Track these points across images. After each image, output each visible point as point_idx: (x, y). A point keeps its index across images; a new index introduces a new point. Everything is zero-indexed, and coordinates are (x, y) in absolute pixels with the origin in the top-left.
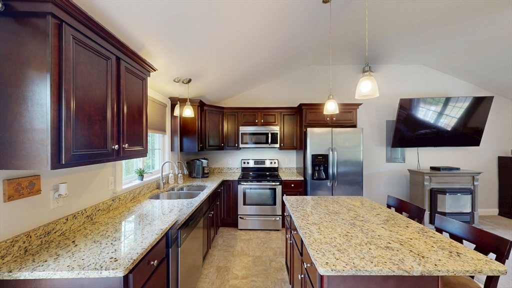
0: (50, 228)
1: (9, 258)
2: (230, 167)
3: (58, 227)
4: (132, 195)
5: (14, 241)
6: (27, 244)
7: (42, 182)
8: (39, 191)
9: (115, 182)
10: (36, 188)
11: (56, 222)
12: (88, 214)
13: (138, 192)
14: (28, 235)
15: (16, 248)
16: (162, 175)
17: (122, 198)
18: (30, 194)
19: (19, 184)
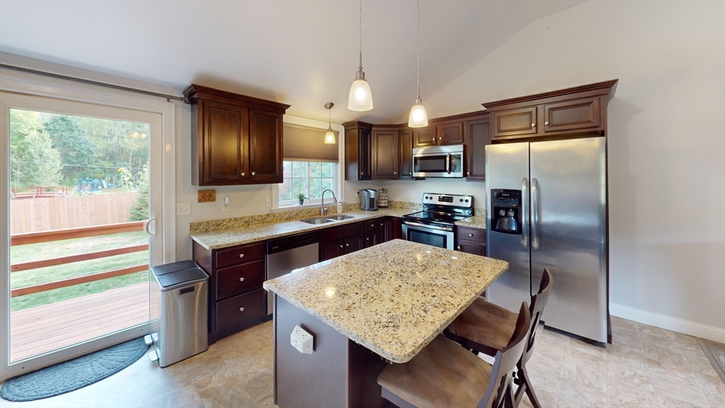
0: (220, 223)
1: (198, 231)
2: (412, 202)
3: (225, 223)
4: (288, 215)
5: (200, 224)
6: (207, 227)
7: (217, 195)
8: (214, 200)
9: (272, 202)
10: (213, 197)
11: (224, 220)
12: (246, 220)
13: (294, 213)
14: (208, 222)
15: (201, 227)
16: (323, 204)
17: (277, 215)
18: (209, 200)
19: (204, 194)
